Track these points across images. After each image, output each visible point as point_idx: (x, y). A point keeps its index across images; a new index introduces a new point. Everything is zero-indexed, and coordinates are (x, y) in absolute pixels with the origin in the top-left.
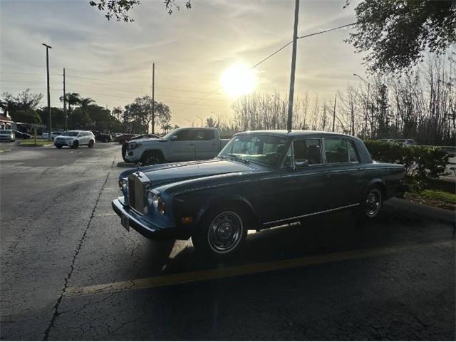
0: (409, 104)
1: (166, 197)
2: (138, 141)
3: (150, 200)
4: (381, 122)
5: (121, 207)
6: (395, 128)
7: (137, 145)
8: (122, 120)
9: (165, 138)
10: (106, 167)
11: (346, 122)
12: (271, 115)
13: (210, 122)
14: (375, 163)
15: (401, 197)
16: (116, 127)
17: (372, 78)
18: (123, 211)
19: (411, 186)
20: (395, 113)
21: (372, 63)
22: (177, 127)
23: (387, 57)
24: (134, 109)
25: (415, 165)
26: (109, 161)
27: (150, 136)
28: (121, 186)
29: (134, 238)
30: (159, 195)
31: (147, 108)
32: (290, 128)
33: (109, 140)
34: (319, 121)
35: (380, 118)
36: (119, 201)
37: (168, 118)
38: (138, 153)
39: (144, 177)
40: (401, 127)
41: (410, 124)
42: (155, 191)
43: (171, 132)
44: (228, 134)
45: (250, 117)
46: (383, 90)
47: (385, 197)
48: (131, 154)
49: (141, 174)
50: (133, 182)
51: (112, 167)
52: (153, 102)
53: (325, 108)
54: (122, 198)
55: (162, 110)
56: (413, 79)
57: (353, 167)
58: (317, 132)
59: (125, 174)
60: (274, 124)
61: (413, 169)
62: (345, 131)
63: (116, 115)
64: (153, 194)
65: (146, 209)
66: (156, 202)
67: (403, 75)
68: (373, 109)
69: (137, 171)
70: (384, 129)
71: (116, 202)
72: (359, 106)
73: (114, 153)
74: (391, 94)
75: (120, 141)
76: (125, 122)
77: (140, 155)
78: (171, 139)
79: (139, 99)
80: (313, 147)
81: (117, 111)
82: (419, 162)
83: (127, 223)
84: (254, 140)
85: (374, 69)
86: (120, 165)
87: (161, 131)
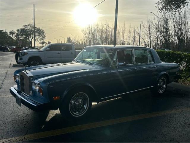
0: (181, 29)
1: (43, 85)
2: (25, 51)
3: (34, 87)
4: (166, 39)
5: (15, 92)
6: (173, 43)
7: (25, 54)
8: (15, 38)
9: (42, 49)
10: (6, 67)
11: (146, 40)
12: (104, 36)
13: (69, 39)
14: (163, 63)
15: (177, 82)
16: (11, 42)
17: (161, 15)
18: (17, 94)
19: (182, 75)
20: (173, 34)
21: (161, 6)
22: (49, 43)
23: (169, 3)
24: (22, 32)
25: (184, 64)
26: (8, 63)
27: (33, 48)
28: (15, 79)
29: (24, 110)
30: (39, 84)
31: (31, 31)
32: (115, 44)
33: (7, 51)
34: (131, 39)
35: (165, 37)
36: (14, 88)
37: (44, 37)
38: (25, 59)
39: (29, 73)
40: (177, 42)
41: (181, 40)
42: (36, 81)
43: (46, 46)
44: (80, 47)
45: (92, 37)
46: (166, 21)
47: (168, 82)
48: (21, 59)
49: (28, 71)
50: (23, 77)
51: (9, 67)
52: (34, 27)
53: (135, 31)
54: (16, 86)
55: (40, 32)
56: (182, 15)
57: (150, 66)
58: (130, 46)
59: (17, 72)
60: (105, 41)
61: (183, 66)
62: (146, 45)
63: (11, 36)
64: (35, 84)
65: (31, 93)
66: (37, 88)
67: (177, 13)
68: (161, 32)
69: (25, 70)
70: (167, 44)
71: (13, 89)
72: (153, 30)
73: (11, 58)
74: (171, 24)
75: (14, 51)
76: (17, 39)
77: (27, 59)
78: (46, 50)
79: (25, 26)
80: (128, 55)
81: (12, 33)
82: (187, 62)
83: (20, 101)
84: (95, 50)
85: (162, 9)
86: (14, 66)
87: (40, 45)
